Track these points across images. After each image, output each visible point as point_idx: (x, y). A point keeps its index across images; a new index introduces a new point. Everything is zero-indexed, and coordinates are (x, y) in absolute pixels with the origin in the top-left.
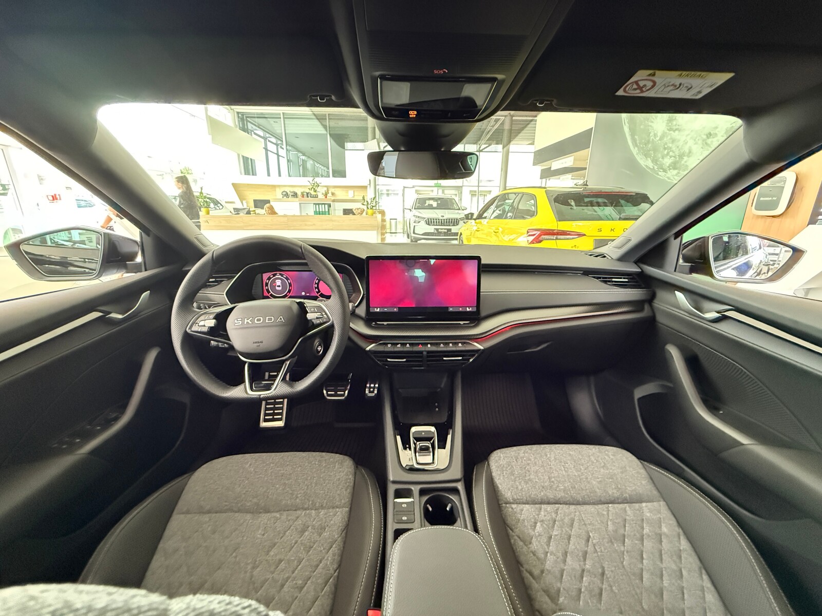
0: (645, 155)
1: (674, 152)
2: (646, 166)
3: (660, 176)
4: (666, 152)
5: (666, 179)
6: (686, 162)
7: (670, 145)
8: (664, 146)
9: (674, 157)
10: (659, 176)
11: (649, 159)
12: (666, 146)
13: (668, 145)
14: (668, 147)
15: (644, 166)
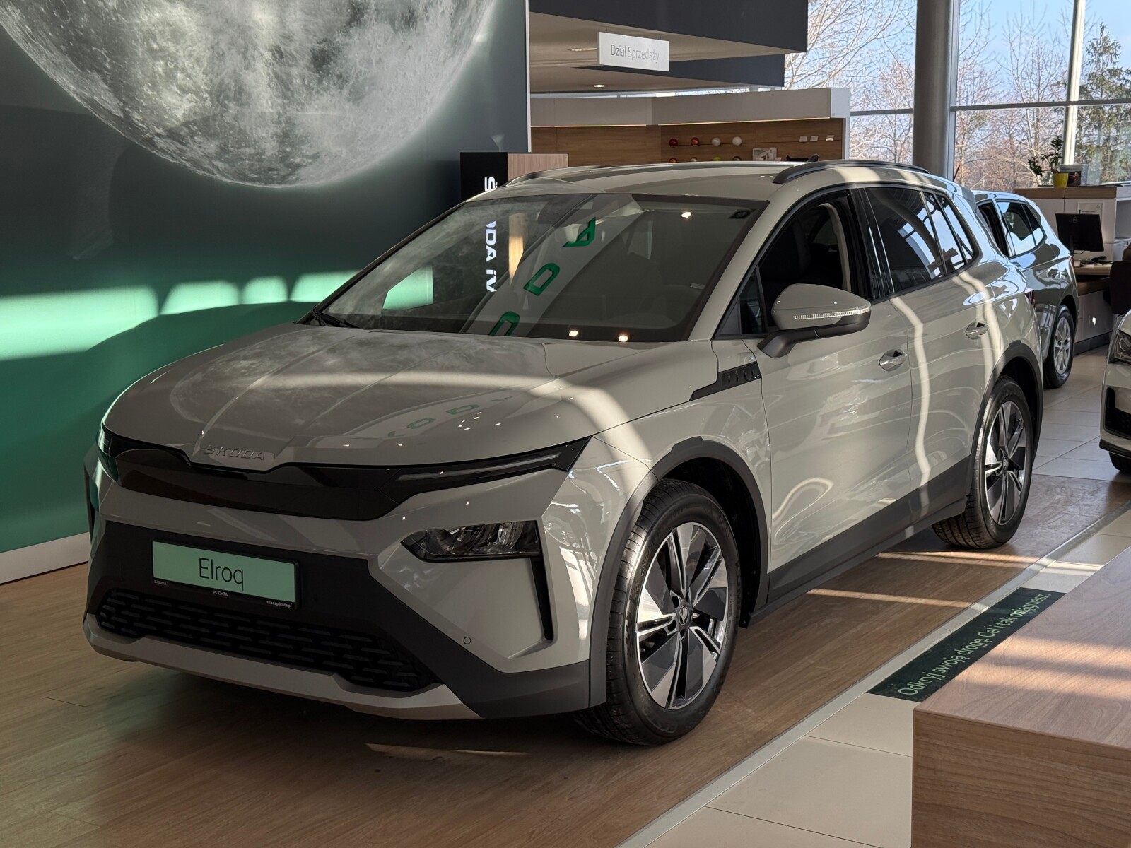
0: (72, 57)
1: (189, 76)
2: (91, 102)
3: (161, 150)
4: (160, 67)
5: (187, 164)
6: (235, 118)
7: (171, 47)
8: (146, 40)
9: (197, 94)
10: (159, 154)
11: (95, 75)
12: (155, 46)
13: (161, 42)
14: (161, 50)
15: (78, 100)
